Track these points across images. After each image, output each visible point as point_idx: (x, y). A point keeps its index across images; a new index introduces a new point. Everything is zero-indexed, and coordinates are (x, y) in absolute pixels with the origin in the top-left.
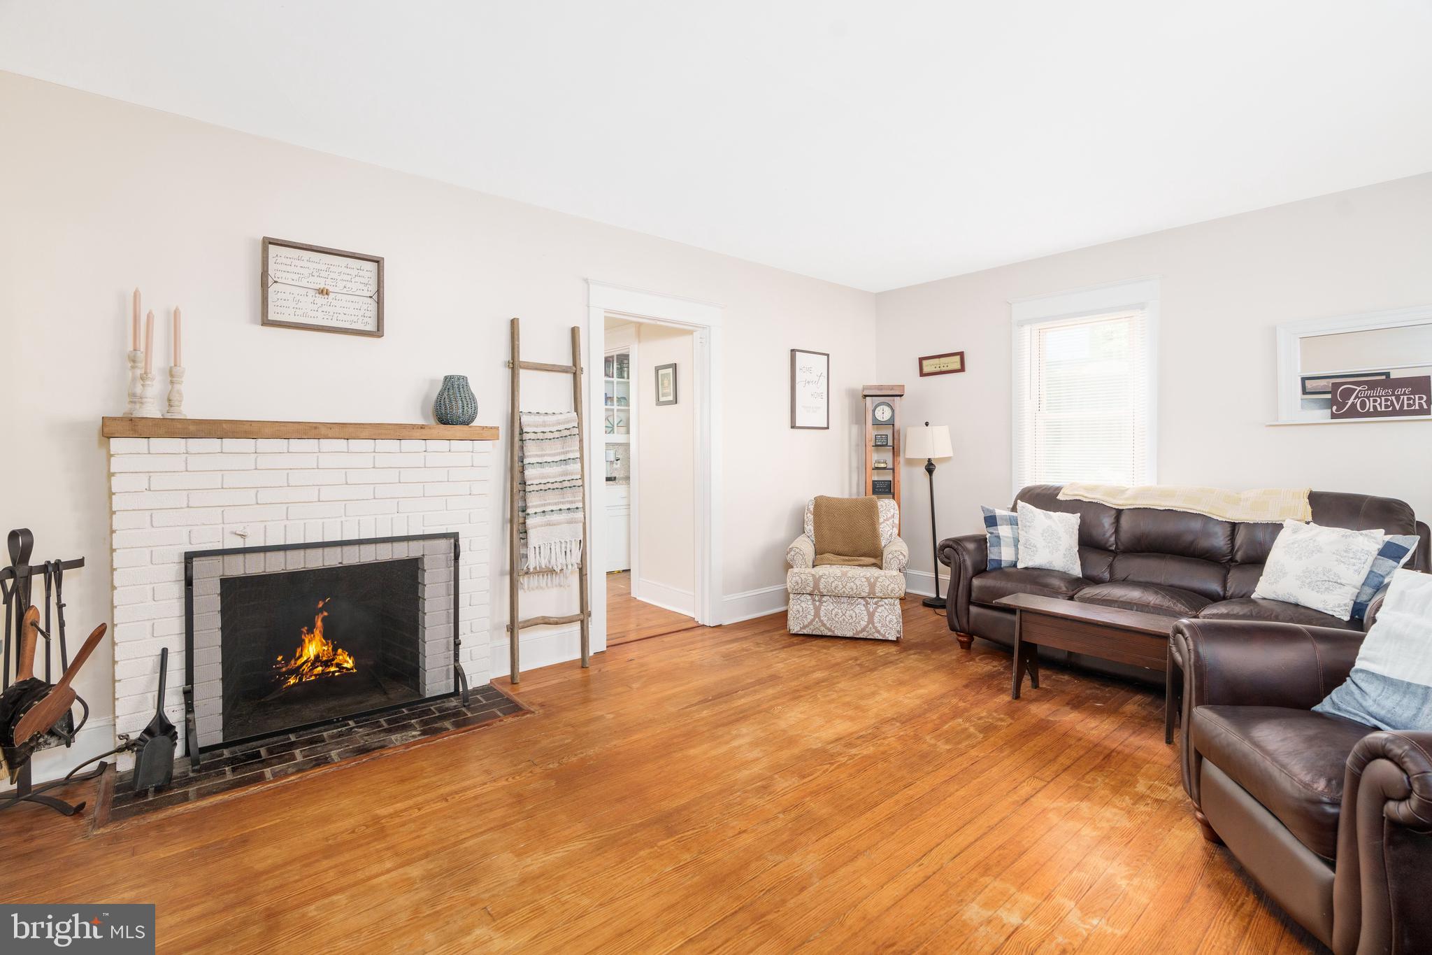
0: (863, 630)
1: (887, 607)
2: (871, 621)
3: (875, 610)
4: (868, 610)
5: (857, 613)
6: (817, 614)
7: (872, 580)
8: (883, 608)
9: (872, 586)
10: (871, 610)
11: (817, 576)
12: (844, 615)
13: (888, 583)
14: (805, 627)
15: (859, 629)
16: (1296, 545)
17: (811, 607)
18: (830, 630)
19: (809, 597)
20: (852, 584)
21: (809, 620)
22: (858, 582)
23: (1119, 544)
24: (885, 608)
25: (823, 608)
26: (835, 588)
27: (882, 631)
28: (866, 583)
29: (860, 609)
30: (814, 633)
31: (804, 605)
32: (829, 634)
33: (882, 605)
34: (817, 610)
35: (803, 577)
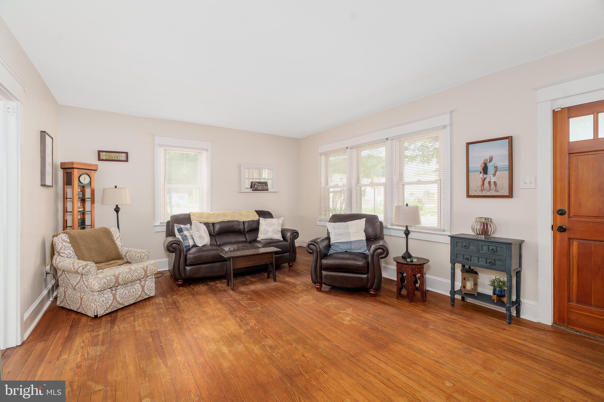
0: (140, 296)
1: (150, 280)
2: (143, 290)
3: (145, 284)
4: (141, 285)
5: (136, 288)
6: (115, 298)
7: (145, 268)
8: (148, 281)
9: (146, 271)
10: (143, 284)
11: (117, 275)
12: (129, 292)
13: (152, 267)
14: (107, 309)
15: (138, 297)
16: (268, 224)
17: (111, 295)
18: (122, 304)
19: (109, 290)
20: (136, 273)
21: (110, 304)
22: (139, 272)
23: (215, 232)
24: (149, 281)
25: (118, 293)
26: (128, 279)
27: (148, 294)
28: (143, 270)
29: (138, 286)
30: (113, 310)
31: (106, 296)
32: (122, 306)
33: (148, 280)
34: (114, 296)
35: (108, 278)
